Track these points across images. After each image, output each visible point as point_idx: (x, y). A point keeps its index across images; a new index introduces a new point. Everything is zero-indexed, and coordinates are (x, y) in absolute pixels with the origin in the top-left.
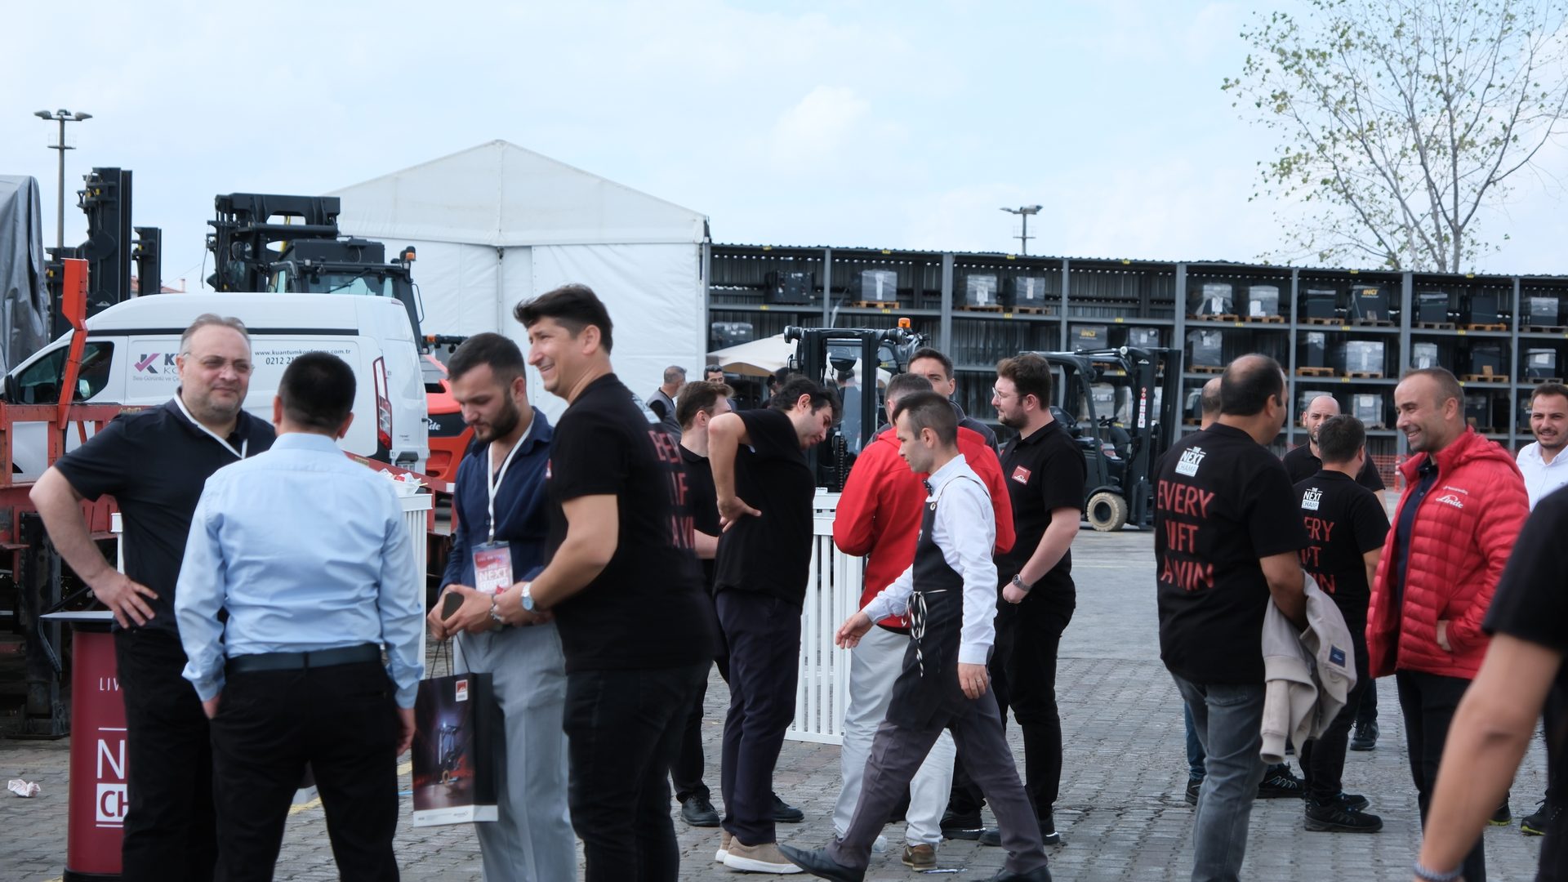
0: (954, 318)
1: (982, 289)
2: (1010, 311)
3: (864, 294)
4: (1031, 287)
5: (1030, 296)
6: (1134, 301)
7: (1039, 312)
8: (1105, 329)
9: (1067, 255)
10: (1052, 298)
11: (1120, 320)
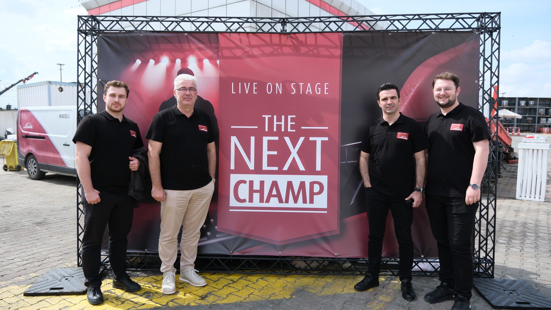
0: (518, 108)
1: (523, 103)
2: (528, 106)
3: (502, 104)
4: (532, 103)
5: (531, 104)
6: (549, 104)
7: (533, 107)
8: (545, 109)
9: (539, 97)
10: (535, 104)
11: (548, 108)
